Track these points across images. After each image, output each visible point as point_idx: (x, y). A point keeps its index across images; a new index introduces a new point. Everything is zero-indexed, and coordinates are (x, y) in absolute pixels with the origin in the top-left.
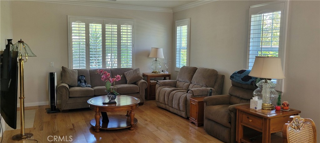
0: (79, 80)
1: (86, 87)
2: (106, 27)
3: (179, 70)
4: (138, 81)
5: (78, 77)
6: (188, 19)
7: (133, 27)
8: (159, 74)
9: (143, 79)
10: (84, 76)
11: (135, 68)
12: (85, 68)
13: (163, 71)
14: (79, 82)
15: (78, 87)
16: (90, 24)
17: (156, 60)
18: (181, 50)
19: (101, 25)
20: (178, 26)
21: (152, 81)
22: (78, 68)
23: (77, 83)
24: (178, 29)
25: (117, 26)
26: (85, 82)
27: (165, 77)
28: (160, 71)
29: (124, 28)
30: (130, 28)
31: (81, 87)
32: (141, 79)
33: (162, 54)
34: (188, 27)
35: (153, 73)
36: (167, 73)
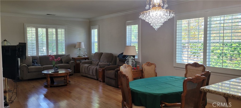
0: (33, 62)
1: (38, 66)
2: (49, 30)
3: (93, 55)
4: (69, 62)
5: (33, 60)
6: (98, 26)
7: (65, 30)
8: (82, 57)
9: (72, 61)
10: (36, 60)
11: (67, 54)
12: (36, 55)
13: (84, 56)
14: (33, 63)
15: (32, 66)
16: (38, 29)
17: (80, 50)
18: (95, 43)
19: (45, 29)
20: (93, 29)
21: (77, 62)
22: (32, 55)
23: (32, 64)
24: (92, 31)
25: (55, 29)
26: (37, 63)
27: (85, 59)
28: (83, 55)
29: (59, 31)
30: (63, 30)
31: (35, 66)
32: (71, 60)
33: (83, 46)
34: (98, 30)
35: (78, 57)
36: (86, 57)
